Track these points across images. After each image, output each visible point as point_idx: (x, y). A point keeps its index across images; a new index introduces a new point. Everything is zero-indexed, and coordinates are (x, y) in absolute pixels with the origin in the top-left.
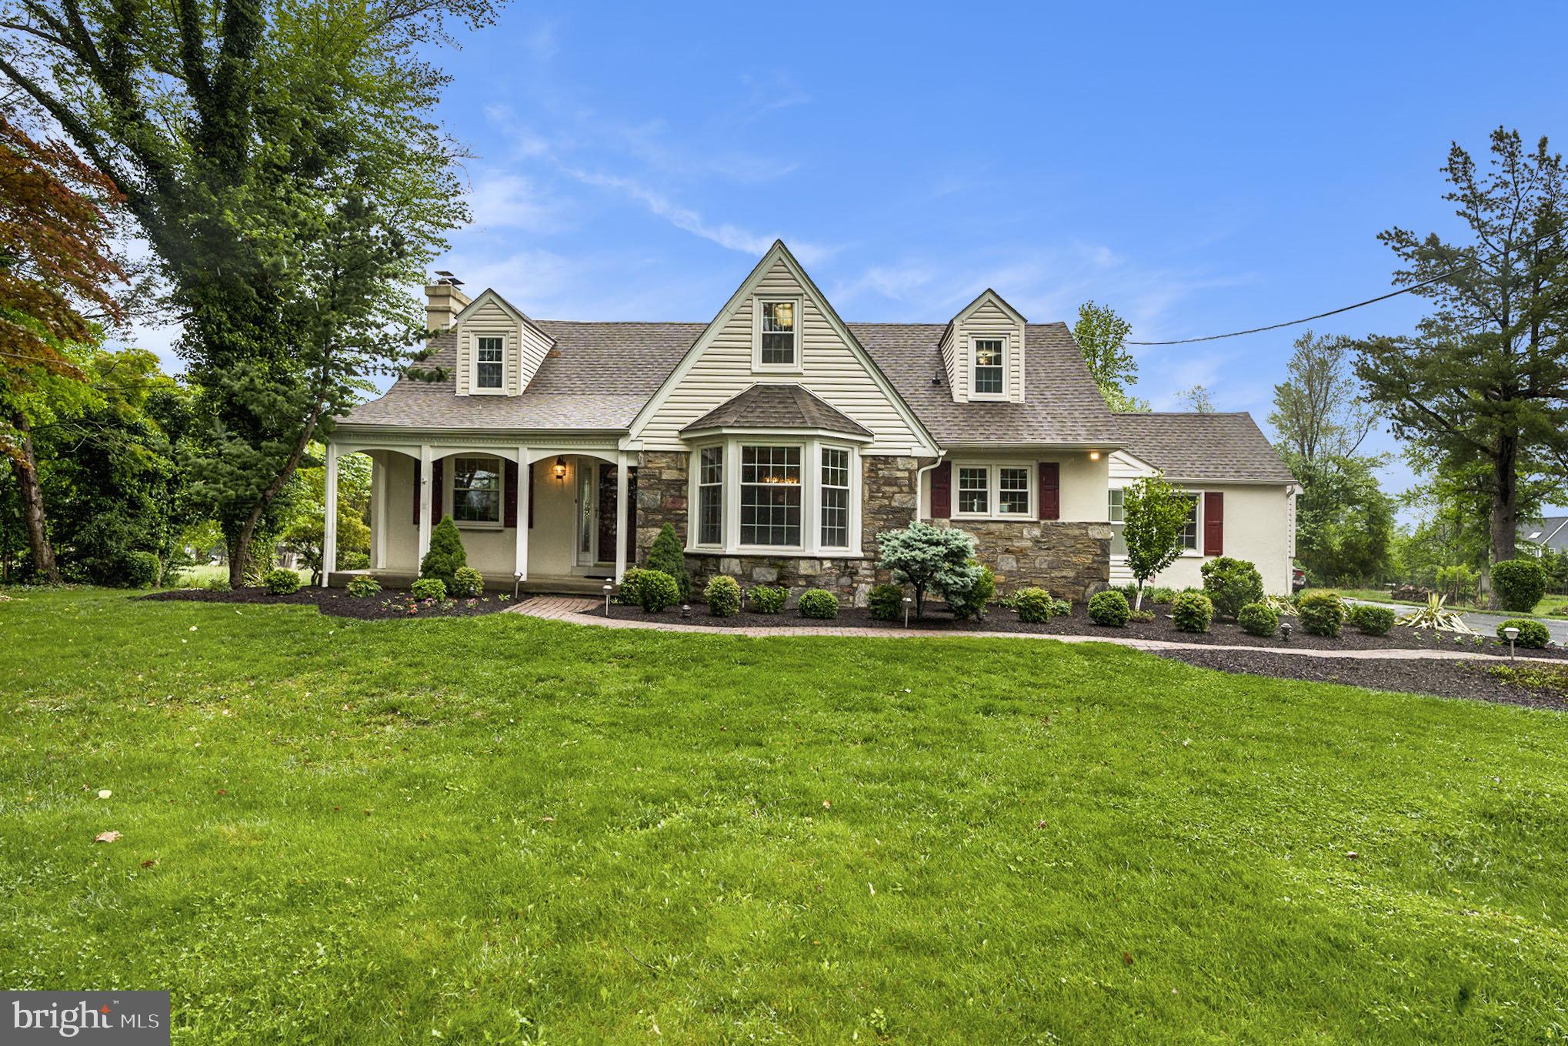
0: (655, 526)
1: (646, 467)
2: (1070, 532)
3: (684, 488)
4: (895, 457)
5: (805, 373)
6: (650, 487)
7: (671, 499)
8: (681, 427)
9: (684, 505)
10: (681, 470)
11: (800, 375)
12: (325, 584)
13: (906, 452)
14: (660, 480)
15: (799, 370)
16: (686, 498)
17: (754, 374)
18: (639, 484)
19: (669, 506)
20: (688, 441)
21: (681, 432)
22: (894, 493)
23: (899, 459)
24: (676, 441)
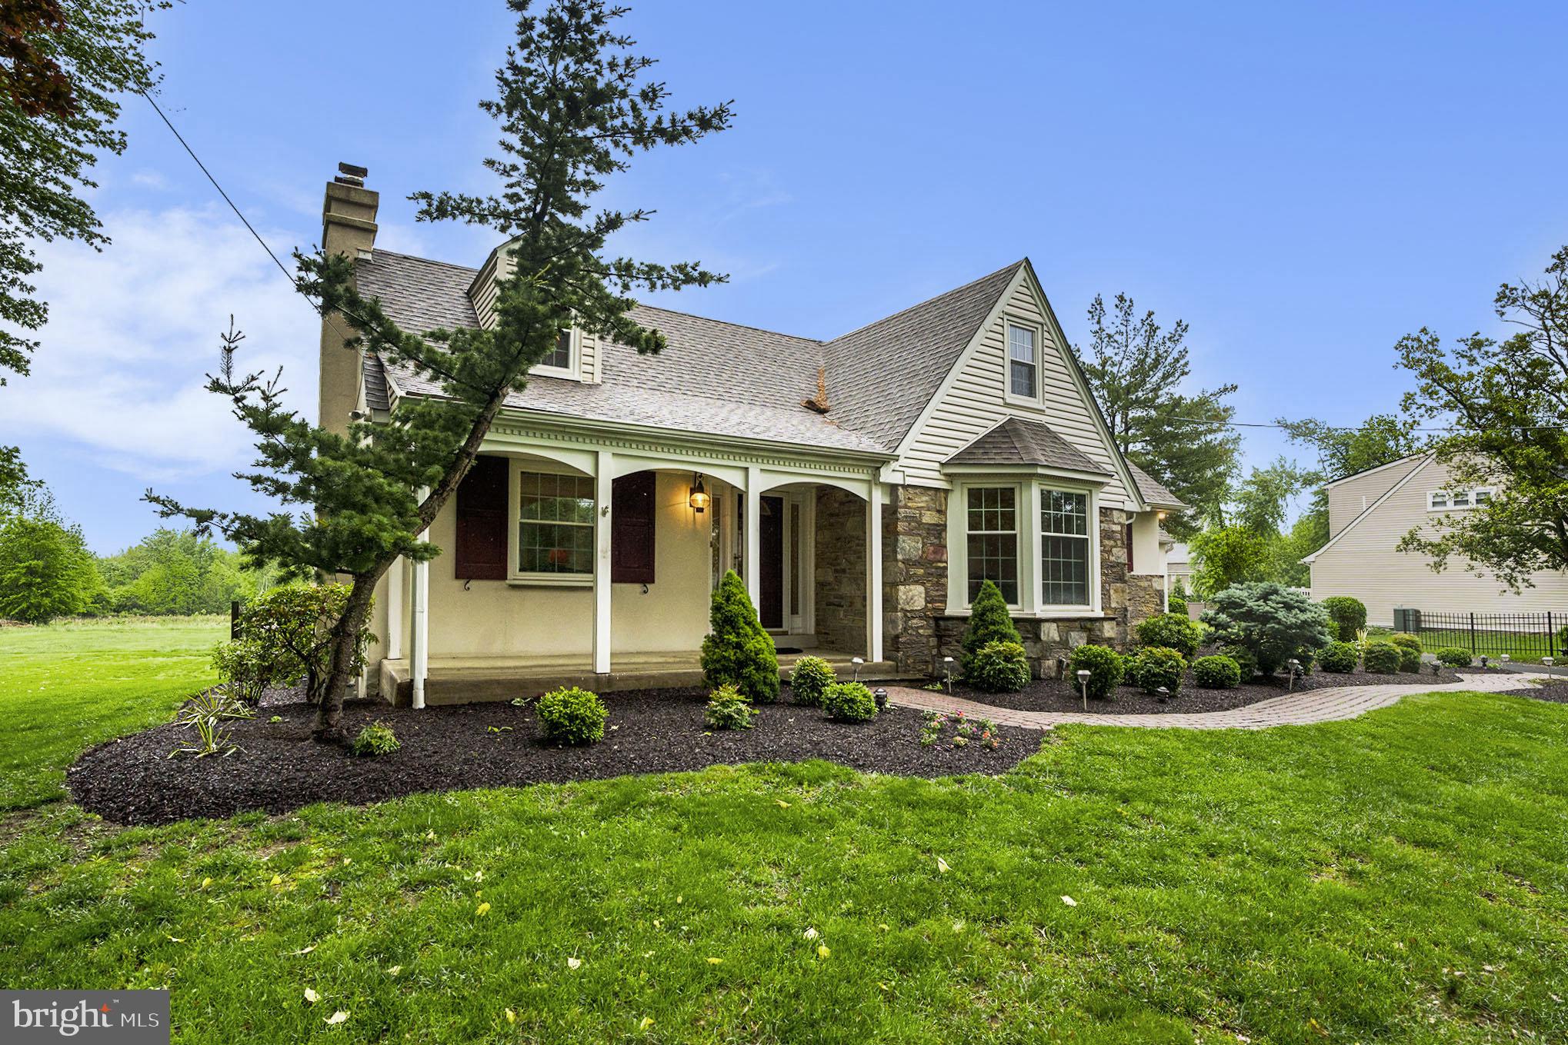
0: (916, 582)
1: (906, 507)
2: (1142, 584)
3: (943, 534)
4: (1112, 509)
5: (1048, 411)
6: (909, 533)
7: (932, 548)
8: (944, 459)
9: (944, 557)
10: (939, 511)
11: (1041, 412)
12: (420, 703)
13: (1120, 506)
14: (920, 523)
15: (1041, 406)
16: (945, 547)
17: (1007, 405)
18: (900, 529)
19: (931, 557)
20: (950, 478)
21: (942, 465)
22: (1112, 547)
23: (1114, 512)
24: (936, 475)
